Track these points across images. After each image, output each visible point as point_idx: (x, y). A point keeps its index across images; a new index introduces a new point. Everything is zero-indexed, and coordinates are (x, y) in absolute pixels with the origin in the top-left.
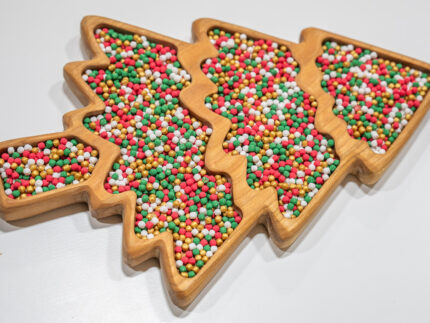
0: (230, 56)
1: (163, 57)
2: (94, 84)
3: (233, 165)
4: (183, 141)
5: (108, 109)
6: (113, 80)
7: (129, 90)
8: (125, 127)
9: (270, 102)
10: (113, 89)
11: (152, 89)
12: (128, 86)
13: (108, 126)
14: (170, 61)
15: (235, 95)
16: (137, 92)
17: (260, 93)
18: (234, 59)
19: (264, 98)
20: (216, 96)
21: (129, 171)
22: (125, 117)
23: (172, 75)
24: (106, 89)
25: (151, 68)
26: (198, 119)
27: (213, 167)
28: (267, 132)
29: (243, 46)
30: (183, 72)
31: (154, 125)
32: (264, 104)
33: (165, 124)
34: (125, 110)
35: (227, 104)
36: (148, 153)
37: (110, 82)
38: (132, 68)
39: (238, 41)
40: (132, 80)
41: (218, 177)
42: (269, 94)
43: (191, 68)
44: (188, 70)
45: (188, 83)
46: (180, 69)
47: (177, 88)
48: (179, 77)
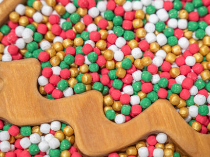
0: (44, 45)
9: (149, 27)
15: (121, 73)
17: (129, 34)
18: (51, 42)
19: (140, 33)
20: (108, 99)
23: (42, 147)
26: (134, 145)
28: (198, 57)
29: (37, 17)
30: (44, 128)
32: (150, 38)
35: (128, 90)
39: (23, 21)
42: (136, 23)
43: (44, 114)
44: (46, 119)
45: (67, 130)
46: (37, 130)
47: (69, 149)
48: (49, 137)
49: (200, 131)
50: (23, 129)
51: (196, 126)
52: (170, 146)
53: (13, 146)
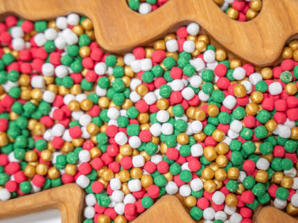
1: (18, 43)
2: (24, 187)
3: (280, 19)
4: (196, 81)
5: (82, 180)
6: (27, 148)
7: (58, 129)
8: (130, 168)
10: (45, 155)
11: (69, 89)
12: (48, 127)
13: (116, 196)
14: (28, 36)
16: (67, 117)
21: (218, 198)
22: (106, 158)
23: (59, 43)
24: (41, 168)
25: (30, 75)
26: (161, 38)
27: (270, 54)
30: (61, 22)
31: (143, 117)
33: (150, 98)
34: (95, 152)
36: (196, 150)
37: (30, 156)
38: (16, 106)
40: (38, 114)
41: (287, 53)
44: (61, 12)
45: (86, 24)
46: (53, 25)
47: (89, 45)
48: (67, 32)
49: (237, 19)
50: (37, 25)
51: (232, 12)
52: (203, 38)
53: (28, 45)
